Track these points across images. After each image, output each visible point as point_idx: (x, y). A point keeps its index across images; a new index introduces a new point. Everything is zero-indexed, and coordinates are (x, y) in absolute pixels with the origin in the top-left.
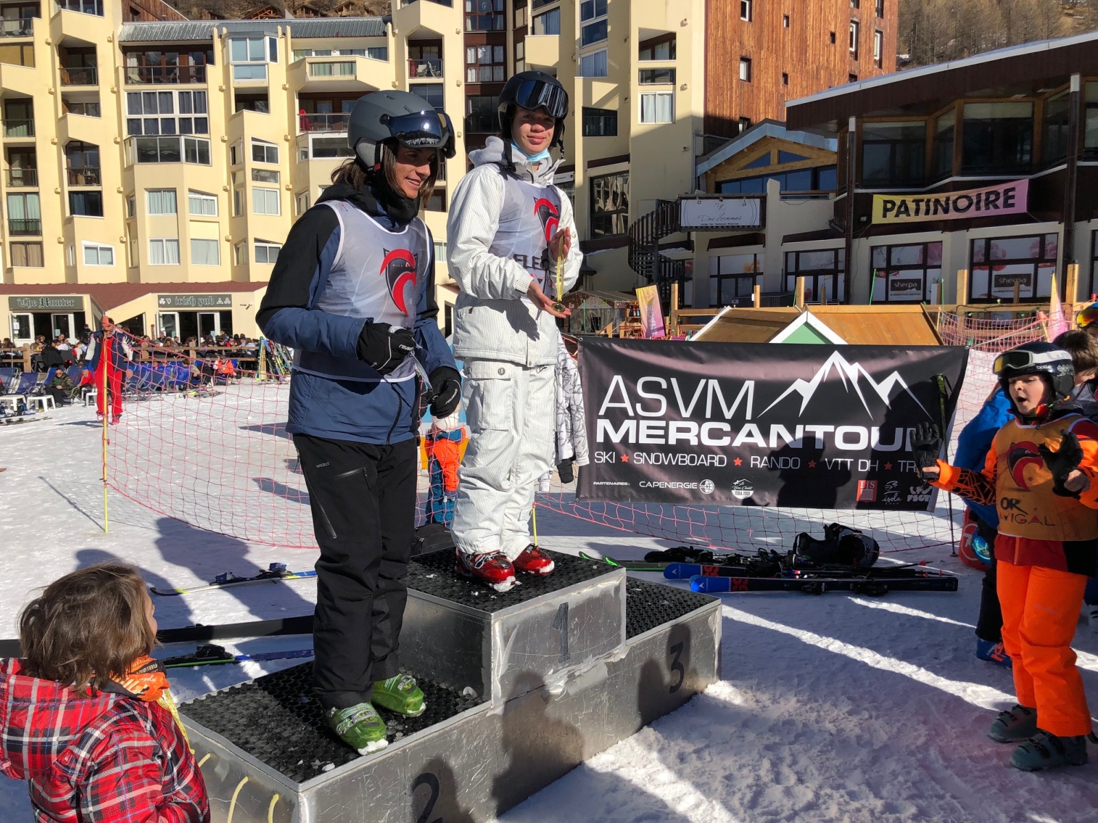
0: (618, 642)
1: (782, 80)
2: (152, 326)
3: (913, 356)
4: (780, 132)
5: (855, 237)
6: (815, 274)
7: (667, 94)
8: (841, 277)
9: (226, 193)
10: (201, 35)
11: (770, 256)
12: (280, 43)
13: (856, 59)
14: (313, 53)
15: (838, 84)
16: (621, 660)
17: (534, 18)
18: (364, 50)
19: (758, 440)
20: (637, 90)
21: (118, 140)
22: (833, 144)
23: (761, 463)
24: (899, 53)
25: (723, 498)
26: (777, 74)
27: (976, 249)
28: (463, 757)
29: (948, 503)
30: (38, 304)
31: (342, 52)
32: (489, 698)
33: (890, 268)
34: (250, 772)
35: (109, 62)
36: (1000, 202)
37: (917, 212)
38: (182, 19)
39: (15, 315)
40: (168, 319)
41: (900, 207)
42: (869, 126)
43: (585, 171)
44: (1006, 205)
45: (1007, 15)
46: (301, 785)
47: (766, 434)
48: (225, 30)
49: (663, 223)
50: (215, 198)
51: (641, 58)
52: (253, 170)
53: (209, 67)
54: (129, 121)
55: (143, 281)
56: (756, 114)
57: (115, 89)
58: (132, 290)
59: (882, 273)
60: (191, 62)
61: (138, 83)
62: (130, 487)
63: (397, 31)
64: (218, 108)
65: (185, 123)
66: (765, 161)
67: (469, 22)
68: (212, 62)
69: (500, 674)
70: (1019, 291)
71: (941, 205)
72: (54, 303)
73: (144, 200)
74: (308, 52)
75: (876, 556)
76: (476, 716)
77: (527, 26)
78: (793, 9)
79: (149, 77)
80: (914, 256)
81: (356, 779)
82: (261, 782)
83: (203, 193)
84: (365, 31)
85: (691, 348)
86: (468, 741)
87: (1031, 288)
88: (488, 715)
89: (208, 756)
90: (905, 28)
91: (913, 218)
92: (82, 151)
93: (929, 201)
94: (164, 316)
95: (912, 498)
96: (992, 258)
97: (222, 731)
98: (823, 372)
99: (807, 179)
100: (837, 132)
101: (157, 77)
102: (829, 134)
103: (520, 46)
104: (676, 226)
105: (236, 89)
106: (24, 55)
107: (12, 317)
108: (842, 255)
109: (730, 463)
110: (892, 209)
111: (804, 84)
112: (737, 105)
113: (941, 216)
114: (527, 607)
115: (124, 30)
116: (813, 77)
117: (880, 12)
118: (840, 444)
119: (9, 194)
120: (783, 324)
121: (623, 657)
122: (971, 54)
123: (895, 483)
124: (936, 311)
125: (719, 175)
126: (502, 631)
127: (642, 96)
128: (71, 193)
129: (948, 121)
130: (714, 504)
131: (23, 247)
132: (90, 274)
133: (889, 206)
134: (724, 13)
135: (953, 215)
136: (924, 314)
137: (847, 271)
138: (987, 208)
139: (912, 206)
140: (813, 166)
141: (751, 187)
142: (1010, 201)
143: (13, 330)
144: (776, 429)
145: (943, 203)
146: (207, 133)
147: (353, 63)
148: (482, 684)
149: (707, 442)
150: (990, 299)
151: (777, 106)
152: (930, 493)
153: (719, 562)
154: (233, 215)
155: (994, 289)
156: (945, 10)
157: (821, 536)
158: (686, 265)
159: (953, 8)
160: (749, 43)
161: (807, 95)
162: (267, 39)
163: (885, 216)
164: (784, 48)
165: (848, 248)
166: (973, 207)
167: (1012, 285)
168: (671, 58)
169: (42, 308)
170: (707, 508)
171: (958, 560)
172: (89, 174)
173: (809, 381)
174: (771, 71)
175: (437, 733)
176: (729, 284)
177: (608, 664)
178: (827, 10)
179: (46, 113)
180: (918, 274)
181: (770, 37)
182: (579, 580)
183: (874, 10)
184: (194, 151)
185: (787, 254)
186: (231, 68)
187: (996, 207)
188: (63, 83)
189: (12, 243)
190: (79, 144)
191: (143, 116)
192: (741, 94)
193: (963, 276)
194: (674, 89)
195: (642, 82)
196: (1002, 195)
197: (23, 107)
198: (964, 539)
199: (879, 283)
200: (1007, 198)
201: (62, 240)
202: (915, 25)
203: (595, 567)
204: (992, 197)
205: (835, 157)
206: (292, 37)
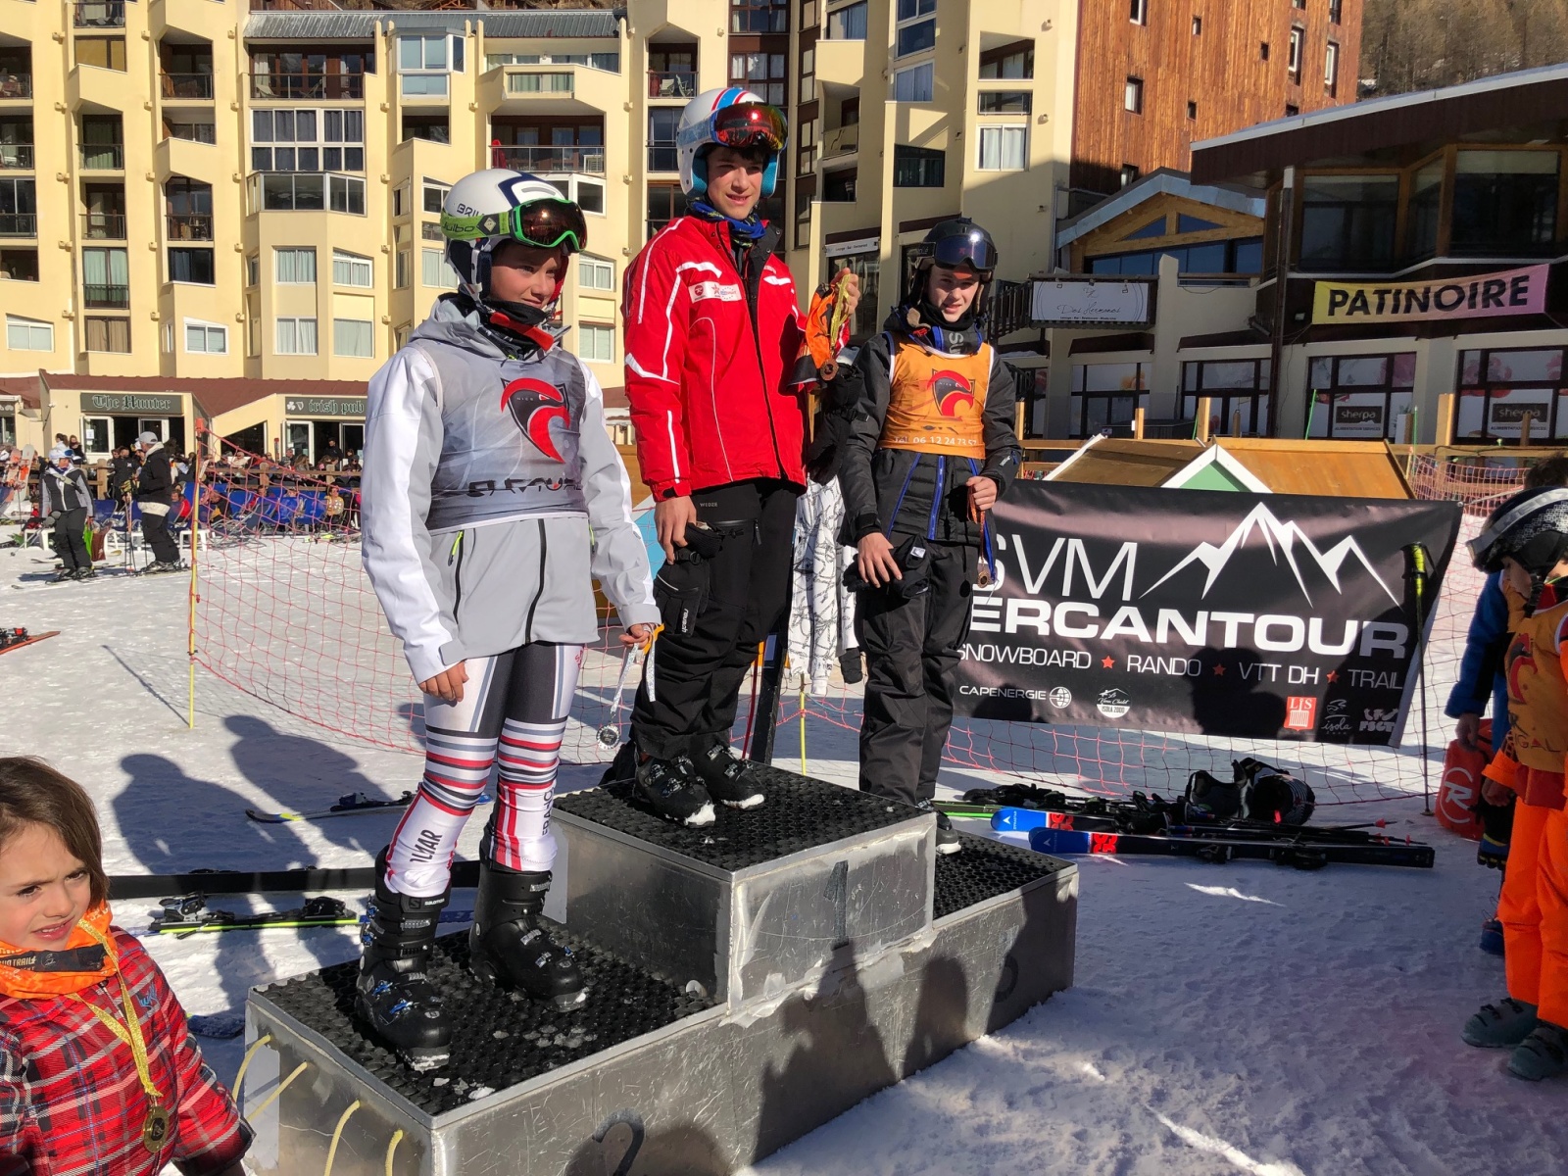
0: (921, 924)
1: (1186, 111)
2: (276, 440)
3: (1376, 515)
4: (1181, 188)
5: (1286, 343)
6: (1225, 395)
7: (1019, 129)
8: (1264, 401)
9: (386, 256)
10: (359, 30)
11: (1161, 367)
12: (469, 45)
13: (1298, 82)
14: (515, 60)
15: (1269, 119)
16: (925, 950)
17: (830, 15)
18: (586, 57)
19: (1140, 631)
20: (975, 122)
21: (239, 177)
22: (1259, 207)
23: (1142, 665)
24: (1360, 78)
25: (1084, 715)
26: (1180, 102)
27: (1466, 366)
28: (682, 1086)
29: (1421, 736)
30: (121, 404)
31: (556, 59)
32: (726, 1001)
33: (1336, 390)
34: (362, 1093)
35: (229, 66)
36: (1506, 297)
37: (1380, 308)
38: (333, 8)
39: (89, 418)
40: (298, 431)
41: (1355, 300)
42: (1314, 180)
43: (895, 237)
44: (1515, 301)
45: (1522, 26)
46: (435, 1118)
47: (1151, 622)
48: (392, 25)
49: (1006, 314)
50: (369, 262)
51: (982, 75)
52: (424, 223)
53: (368, 77)
54: (255, 150)
55: (266, 377)
56: (1147, 161)
57: (237, 106)
58: (250, 388)
59: (1324, 397)
60: (344, 68)
61: (269, 97)
62: (229, 665)
63: (633, 30)
64: (378, 136)
65: (332, 155)
66: (1157, 228)
67: (736, 19)
68: (372, 69)
69: (742, 963)
70: (1529, 428)
71: (1417, 299)
72: (142, 403)
73: (271, 263)
74: (508, 58)
75: (1308, 811)
76: (704, 1025)
77: (819, 27)
78: (1208, 9)
79: (284, 89)
80: (1373, 372)
81: (519, 1113)
82: (379, 1110)
83: (353, 255)
84: (590, 30)
85: (1045, 492)
86: (690, 1063)
87: (1547, 425)
88: (722, 1024)
89: (303, 1066)
90: (1371, 41)
91: (1373, 318)
92: (189, 191)
93: (1398, 292)
94: (292, 425)
95: (1368, 725)
96: (1490, 379)
97: (325, 1030)
98: (1240, 533)
99: (1219, 256)
100: (1266, 188)
101: (296, 89)
102: (1253, 192)
103: (808, 55)
104: (1024, 319)
105: (404, 109)
106: (111, 54)
107: (85, 421)
108: (1266, 368)
109: (1097, 664)
110: (1343, 303)
111: (1220, 118)
112: (1119, 147)
113: (1416, 315)
114: (785, 865)
115: (252, 22)
116: (1233, 108)
117: (1336, 15)
118: (1261, 642)
119: (85, 249)
120: (1180, 463)
121: (928, 944)
122: (1466, 81)
123: (1343, 703)
124: (1404, 453)
125: (1089, 247)
126: (748, 901)
127: (982, 130)
128: (171, 250)
129: (1432, 176)
130: (1071, 723)
131: (103, 324)
132: (195, 364)
133: (1339, 298)
134: (1105, 13)
135: (1434, 314)
136: (1389, 455)
137: (1273, 392)
138: (1486, 305)
139: (1373, 300)
140: (1232, 237)
141: (1136, 266)
142: (1521, 296)
143: (86, 440)
144: (1167, 616)
145: (1420, 296)
146: (361, 169)
147: (569, 74)
148: (715, 979)
149: (1063, 631)
150: (1485, 439)
151: (1178, 150)
152: (1394, 719)
153: (1074, 809)
154: (395, 287)
155: (1491, 424)
156: (1429, 16)
157: (1227, 777)
158: (1037, 376)
159: (1442, 14)
160: (1141, 57)
161: (1222, 134)
162: (450, 38)
163: (1331, 313)
164: (1191, 64)
165: (1276, 358)
166: (1465, 303)
167: (1518, 419)
168: (1026, 76)
169: (125, 410)
170: (1059, 729)
171: (1435, 821)
172: (197, 224)
173: (1218, 546)
174: (1172, 97)
175: (644, 1049)
176: (1098, 406)
177: (904, 956)
178: (1258, 10)
179: (140, 135)
180: (1377, 399)
181: (1173, 48)
182: (865, 829)
183: (1328, 12)
184: (343, 195)
185: (1185, 363)
186: (399, 78)
187: (1499, 304)
188: (165, 95)
189: (88, 318)
190: (185, 182)
191: (274, 145)
192: (1125, 131)
193: (1448, 401)
194: (1029, 122)
195: (982, 109)
196: (1508, 286)
197: (109, 127)
198: (1445, 790)
199: (1319, 411)
200: (1517, 291)
201: (157, 316)
202: (1385, 36)
203: (890, 809)
204: (1494, 289)
205: (1262, 225)
206: (485, 37)
